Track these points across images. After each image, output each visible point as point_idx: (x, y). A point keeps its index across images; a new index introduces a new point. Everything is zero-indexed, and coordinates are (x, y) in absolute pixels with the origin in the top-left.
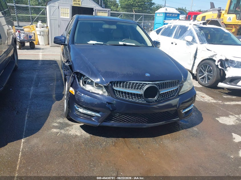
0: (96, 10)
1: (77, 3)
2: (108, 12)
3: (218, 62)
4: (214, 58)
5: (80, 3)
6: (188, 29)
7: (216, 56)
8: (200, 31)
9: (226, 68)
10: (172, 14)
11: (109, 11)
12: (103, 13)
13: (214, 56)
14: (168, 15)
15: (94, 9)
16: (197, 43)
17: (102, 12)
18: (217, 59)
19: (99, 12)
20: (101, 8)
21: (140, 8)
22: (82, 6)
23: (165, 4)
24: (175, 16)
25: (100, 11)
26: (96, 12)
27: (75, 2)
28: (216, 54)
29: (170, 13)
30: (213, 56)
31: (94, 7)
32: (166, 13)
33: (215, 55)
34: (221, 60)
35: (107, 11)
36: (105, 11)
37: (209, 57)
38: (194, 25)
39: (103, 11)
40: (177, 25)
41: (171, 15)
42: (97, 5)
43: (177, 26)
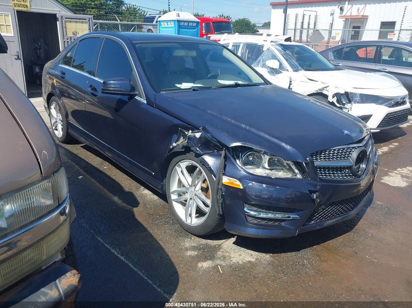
0: (62, 17)
1: (20, 3)
2: (89, 21)
3: (333, 97)
4: (325, 92)
5: (28, 4)
6: (265, 49)
7: (328, 89)
8: (285, 51)
9: (344, 104)
10: (189, 22)
11: (89, 19)
12: (78, 24)
13: (325, 89)
14: (182, 24)
15: (58, 16)
16: (287, 70)
17: (76, 22)
18: (330, 93)
19: (70, 22)
20: (70, 14)
21: (100, 11)
22: (32, 10)
23: (169, 5)
24: (192, 26)
25: (70, 20)
26: (63, 22)
27: (16, 2)
28: (328, 86)
29: (184, 21)
30: (323, 89)
31: (58, 13)
32: (179, 21)
33: (325, 87)
34: (336, 95)
35: (86, 19)
36: (81, 20)
37: (317, 91)
38: (272, 42)
39: (78, 19)
40: (241, 43)
41: (186, 24)
42: (62, 8)
43: (241, 45)
